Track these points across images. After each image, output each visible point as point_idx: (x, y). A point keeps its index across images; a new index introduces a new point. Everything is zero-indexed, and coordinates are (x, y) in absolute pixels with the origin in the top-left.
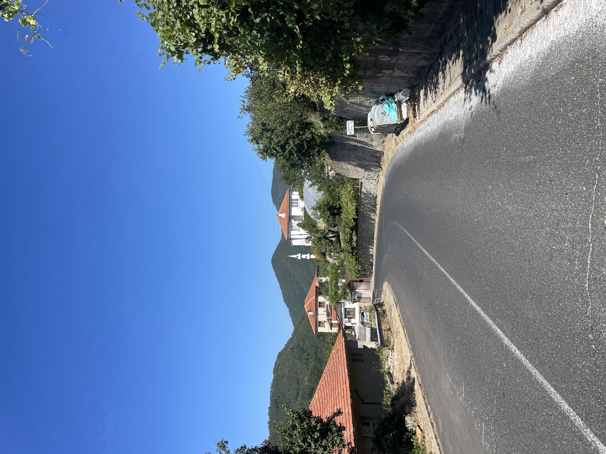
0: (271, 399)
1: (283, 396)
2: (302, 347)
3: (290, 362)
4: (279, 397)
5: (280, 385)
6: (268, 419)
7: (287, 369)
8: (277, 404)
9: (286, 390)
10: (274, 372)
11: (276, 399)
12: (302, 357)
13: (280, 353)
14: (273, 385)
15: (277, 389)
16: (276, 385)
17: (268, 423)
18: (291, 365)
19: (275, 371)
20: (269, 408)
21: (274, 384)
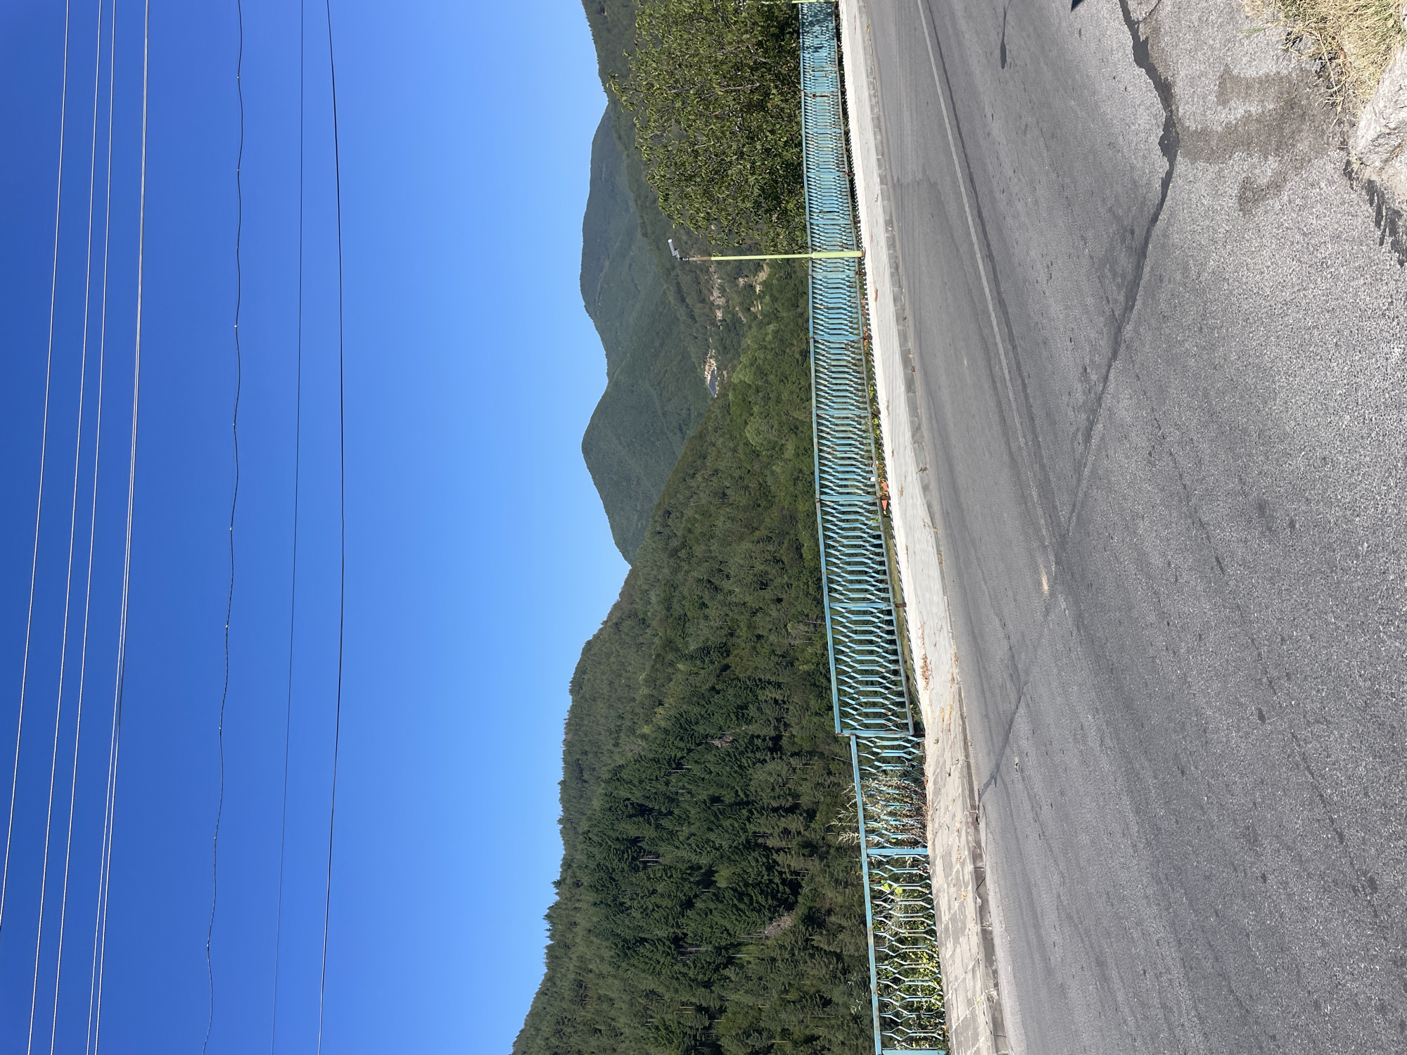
0: (565, 761)
1: (595, 749)
2: (641, 616)
3: (612, 659)
4: (586, 753)
5: (586, 722)
6: (558, 811)
7: (604, 678)
8: (581, 771)
9: (603, 732)
10: (571, 692)
11: (579, 760)
12: (641, 640)
13: (589, 643)
14: (569, 725)
15: (580, 733)
16: (576, 723)
17: (560, 821)
18: (614, 667)
19: (577, 686)
20: (563, 783)
21: (573, 722)
